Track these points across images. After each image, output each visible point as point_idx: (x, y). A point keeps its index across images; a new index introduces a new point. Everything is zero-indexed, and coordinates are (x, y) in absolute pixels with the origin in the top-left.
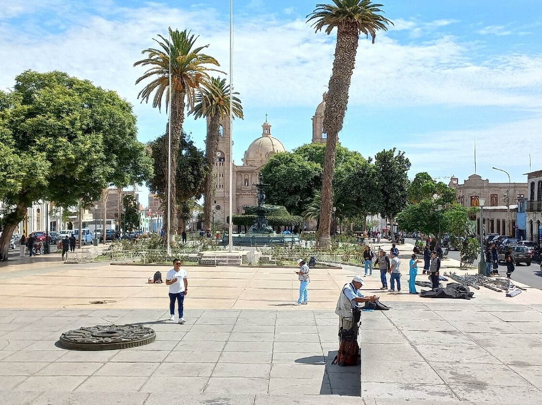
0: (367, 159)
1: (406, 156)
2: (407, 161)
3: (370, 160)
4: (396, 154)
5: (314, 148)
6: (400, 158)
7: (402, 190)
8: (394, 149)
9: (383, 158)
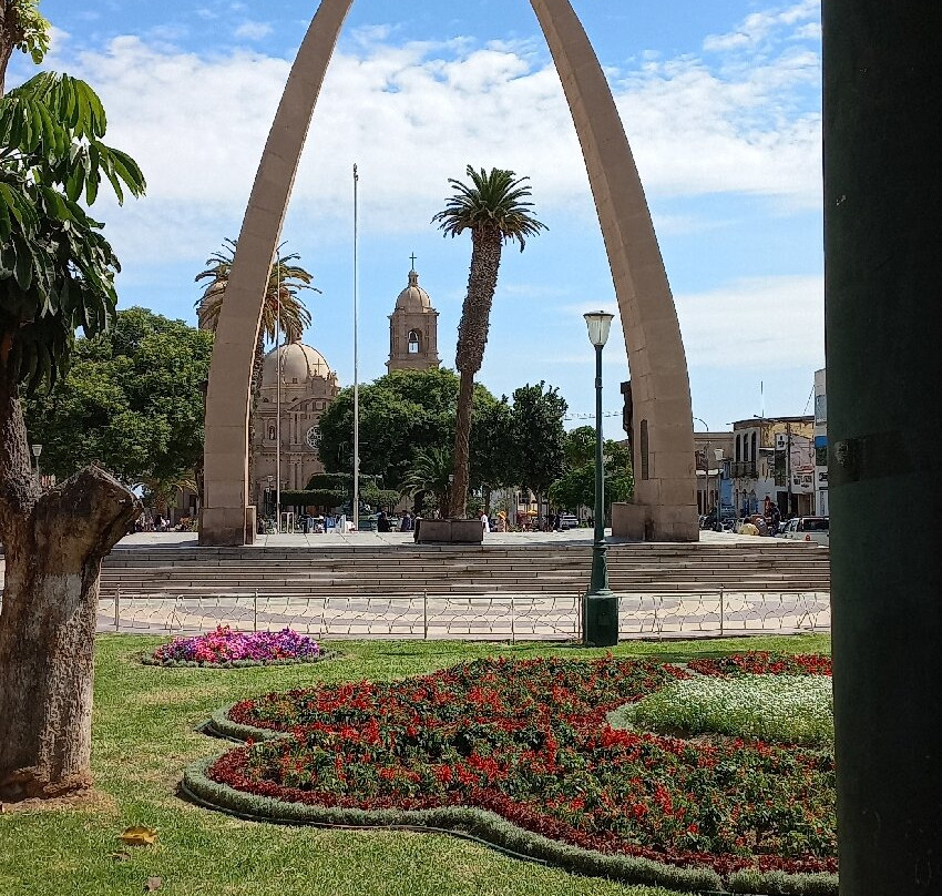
0: (500, 399)
1: (560, 394)
2: (562, 401)
3: (505, 399)
4: (545, 391)
5: (411, 377)
6: (551, 397)
7: (555, 448)
8: (543, 382)
9: (526, 397)
